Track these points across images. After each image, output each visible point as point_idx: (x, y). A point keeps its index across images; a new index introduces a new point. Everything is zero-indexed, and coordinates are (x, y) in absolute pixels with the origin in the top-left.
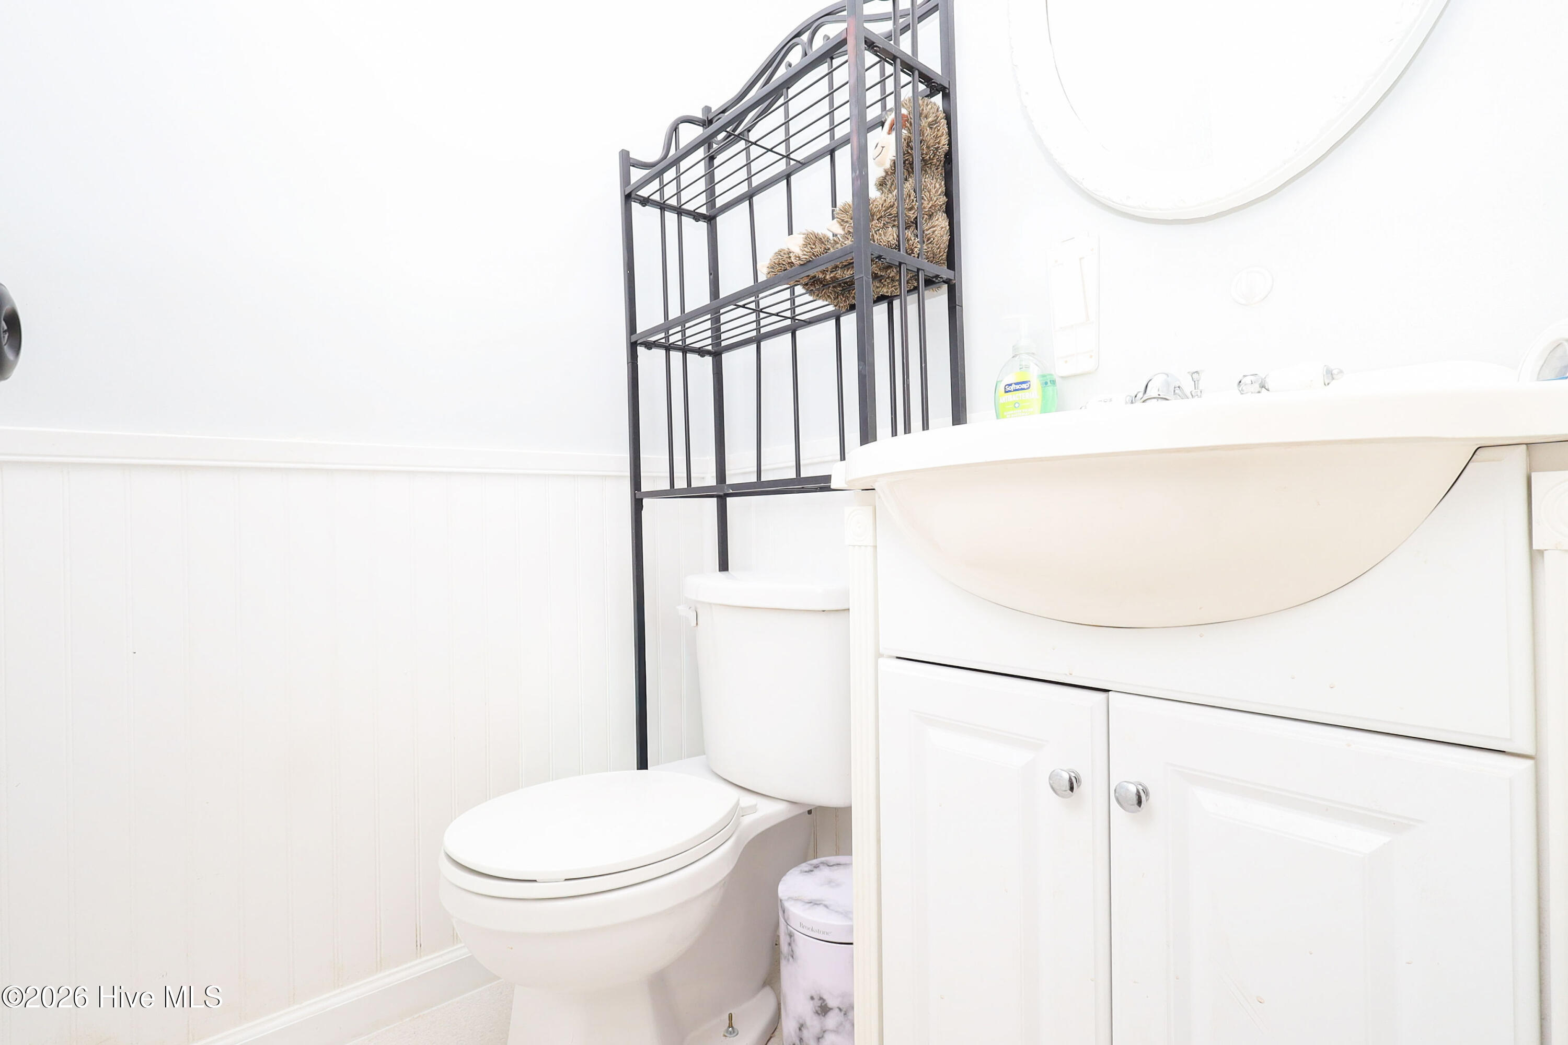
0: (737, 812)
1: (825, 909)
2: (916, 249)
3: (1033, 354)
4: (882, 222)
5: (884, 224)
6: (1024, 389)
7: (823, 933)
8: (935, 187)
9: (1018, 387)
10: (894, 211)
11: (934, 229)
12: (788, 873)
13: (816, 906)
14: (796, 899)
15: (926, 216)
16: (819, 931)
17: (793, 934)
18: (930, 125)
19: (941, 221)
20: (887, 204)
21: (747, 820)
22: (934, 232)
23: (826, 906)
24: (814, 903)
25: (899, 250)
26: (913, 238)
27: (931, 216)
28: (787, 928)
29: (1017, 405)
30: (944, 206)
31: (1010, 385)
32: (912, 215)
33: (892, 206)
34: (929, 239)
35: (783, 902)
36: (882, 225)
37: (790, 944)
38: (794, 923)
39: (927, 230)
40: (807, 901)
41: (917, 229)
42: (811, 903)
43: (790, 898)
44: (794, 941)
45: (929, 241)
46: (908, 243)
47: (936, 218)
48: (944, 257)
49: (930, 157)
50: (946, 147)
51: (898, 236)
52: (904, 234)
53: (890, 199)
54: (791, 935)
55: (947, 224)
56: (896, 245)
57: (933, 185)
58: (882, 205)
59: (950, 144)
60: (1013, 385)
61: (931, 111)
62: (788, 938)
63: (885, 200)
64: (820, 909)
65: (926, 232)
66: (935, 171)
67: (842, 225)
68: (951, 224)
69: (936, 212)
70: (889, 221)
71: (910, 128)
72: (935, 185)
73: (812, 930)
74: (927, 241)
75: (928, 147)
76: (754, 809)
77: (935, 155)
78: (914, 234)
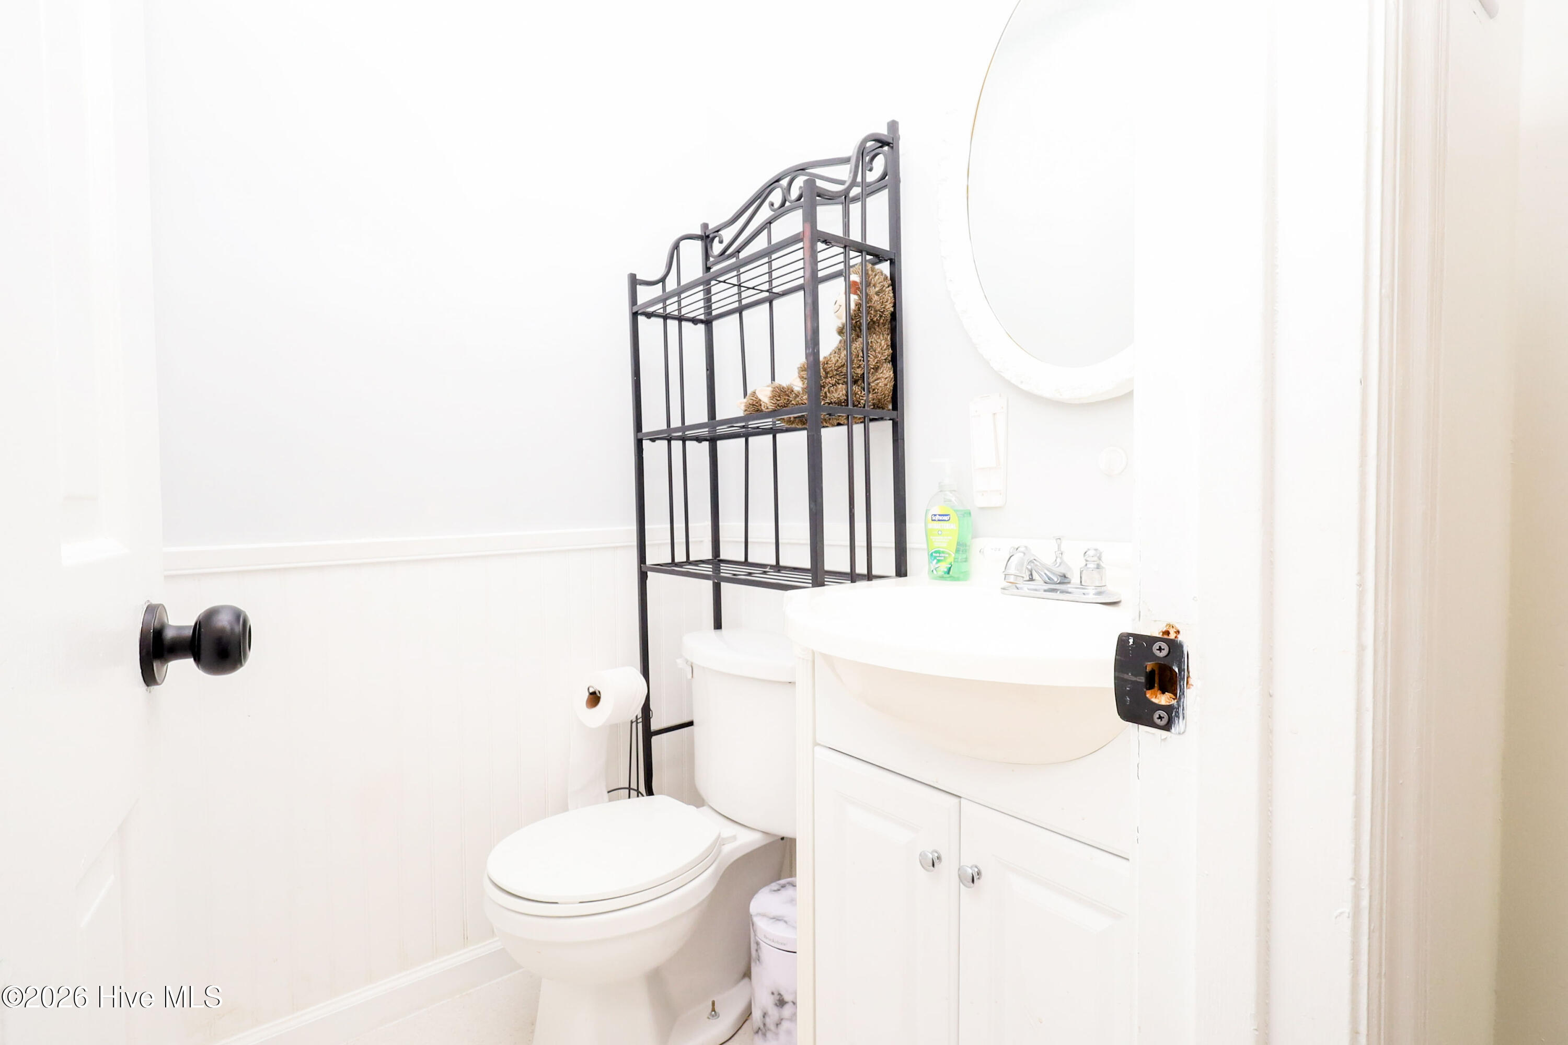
0: (719, 842)
1: (785, 924)
2: (862, 401)
3: (954, 491)
4: (835, 379)
5: (836, 381)
6: (945, 520)
7: (781, 944)
8: (880, 345)
9: (941, 518)
10: (844, 370)
11: (878, 381)
12: (760, 892)
13: (778, 922)
14: (764, 915)
15: (872, 370)
16: (778, 942)
17: (760, 943)
18: (877, 293)
19: (886, 372)
20: (838, 364)
21: (727, 848)
22: (877, 384)
23: (786, 922)
24: (777, 919)
25: (847, 405)
26: (859, 393)
27: (876, 369)
28: (755, 938)
29: (940, 533)
30: (890, 358)
31: (935, 515)
32: (859, 371)
33: (843, 366)
34: (874, 390)
35: (753, 917)
36: (834, 382)
37: (757, 950)
38: (760, 936)
39: (873, 382)
40: (772, 917)
41: (864, 383)
42: (774, 918)
43: (759, 914)
44: (760, 948)
45: (874, 392)
46: (855, 397)
47: (881, 371)
48: (889, 399)
49: (877, 319)
50: (892, 309)
51: (847, 392)
52: (852, 390)
53: (842, 360)
54: (758, 944)
55: (892, 372)
56: (845, 400)
57: (879, 344)
58: (835, 364)
59: (894, 306)
60: (938, 516)
61: (879, 281)
62: (755, 945)
63: (838, 360)
64: (781, 925)
65: (872, 384)
66: (883, 328)
67: (803, 381)
68: (895, 372)
69: (882, 365)
70: (840, 378)
71: (861, 296)
72: (881, 342)
73: (773, 941)
74: (873, 391)
75: (876, 311)
76: (734, 838)
77: (881, 316)
78: (861, 387)
